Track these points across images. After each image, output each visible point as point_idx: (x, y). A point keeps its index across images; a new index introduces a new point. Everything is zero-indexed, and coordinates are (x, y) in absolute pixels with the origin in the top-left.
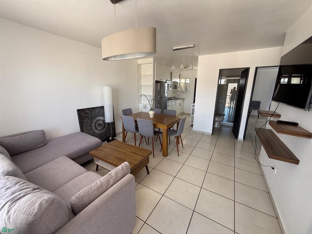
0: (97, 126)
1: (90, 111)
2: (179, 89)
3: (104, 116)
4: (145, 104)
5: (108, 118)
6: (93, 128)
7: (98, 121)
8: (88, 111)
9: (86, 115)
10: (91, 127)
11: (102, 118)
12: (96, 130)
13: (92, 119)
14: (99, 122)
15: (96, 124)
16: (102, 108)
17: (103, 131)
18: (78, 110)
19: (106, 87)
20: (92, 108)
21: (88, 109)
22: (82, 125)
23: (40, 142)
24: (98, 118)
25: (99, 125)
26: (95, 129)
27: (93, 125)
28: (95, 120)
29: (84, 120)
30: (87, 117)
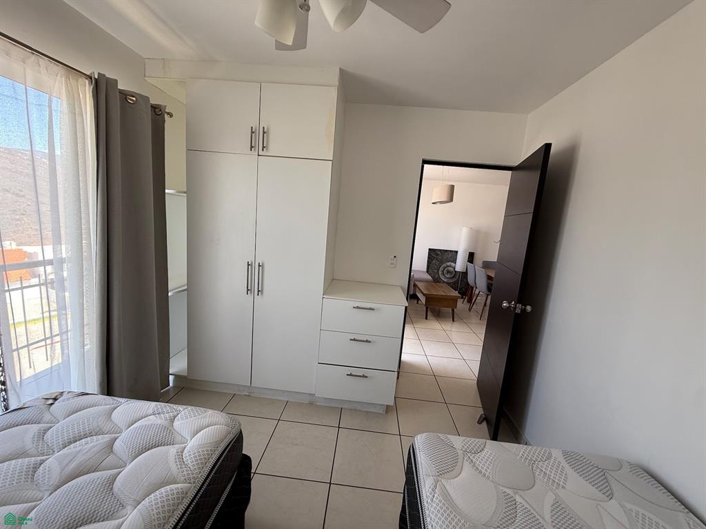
0: (445, 272)
3: (455, 261)
5: (460, 265)
6: (440, 273)
7: (448, 266)
8: (439, 253)
9: (435, 257)
10: (438, 271)
11: (453, 264)
12: (443, 276)
13: (442, 262)
14: (450, 268)
15: (444, 270)
16: (457, 252)
17: (450, 280)
18: (430, 249)
19: (465, 228)
20: (445, 250)
21: (440, 250)
22: (429, 266)
24: (449, 264)
25: (448, 272)
26: (442, 274)
27: (441, 269)
28: (445, 265)
29: (432, 260)
30: (437, 259)
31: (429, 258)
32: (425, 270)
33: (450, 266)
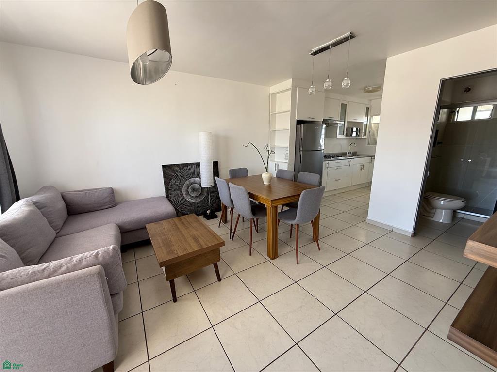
0: (190, 191)
1: (180, 169)
2: (365, 137)
3: (199, 176)
4: (278, 162)
5: (206, 179)
6: (184, 193)
7: (192, 183)
8: (177, 168)
9: (173, 174)
10: (181, 192)
11: (197, 180)
12: (188, 196)
13: (183, 180)
14: (194, 185)
15: (188, 188)
16: (198, 164)
17: (199, 200)
18: (164, 166)
20: (183, 164)
21: (178, 165)
22: (168, 188)
23: (107, 202)
24: (192, 180)
25: (194, 190)
26: (186, 194)
27: (184, 188)
28: (187, 182)
29: (170, 180)
30: (176, 177)
31: (164, 177)
32: (164, 194)
33: (194, 183)
